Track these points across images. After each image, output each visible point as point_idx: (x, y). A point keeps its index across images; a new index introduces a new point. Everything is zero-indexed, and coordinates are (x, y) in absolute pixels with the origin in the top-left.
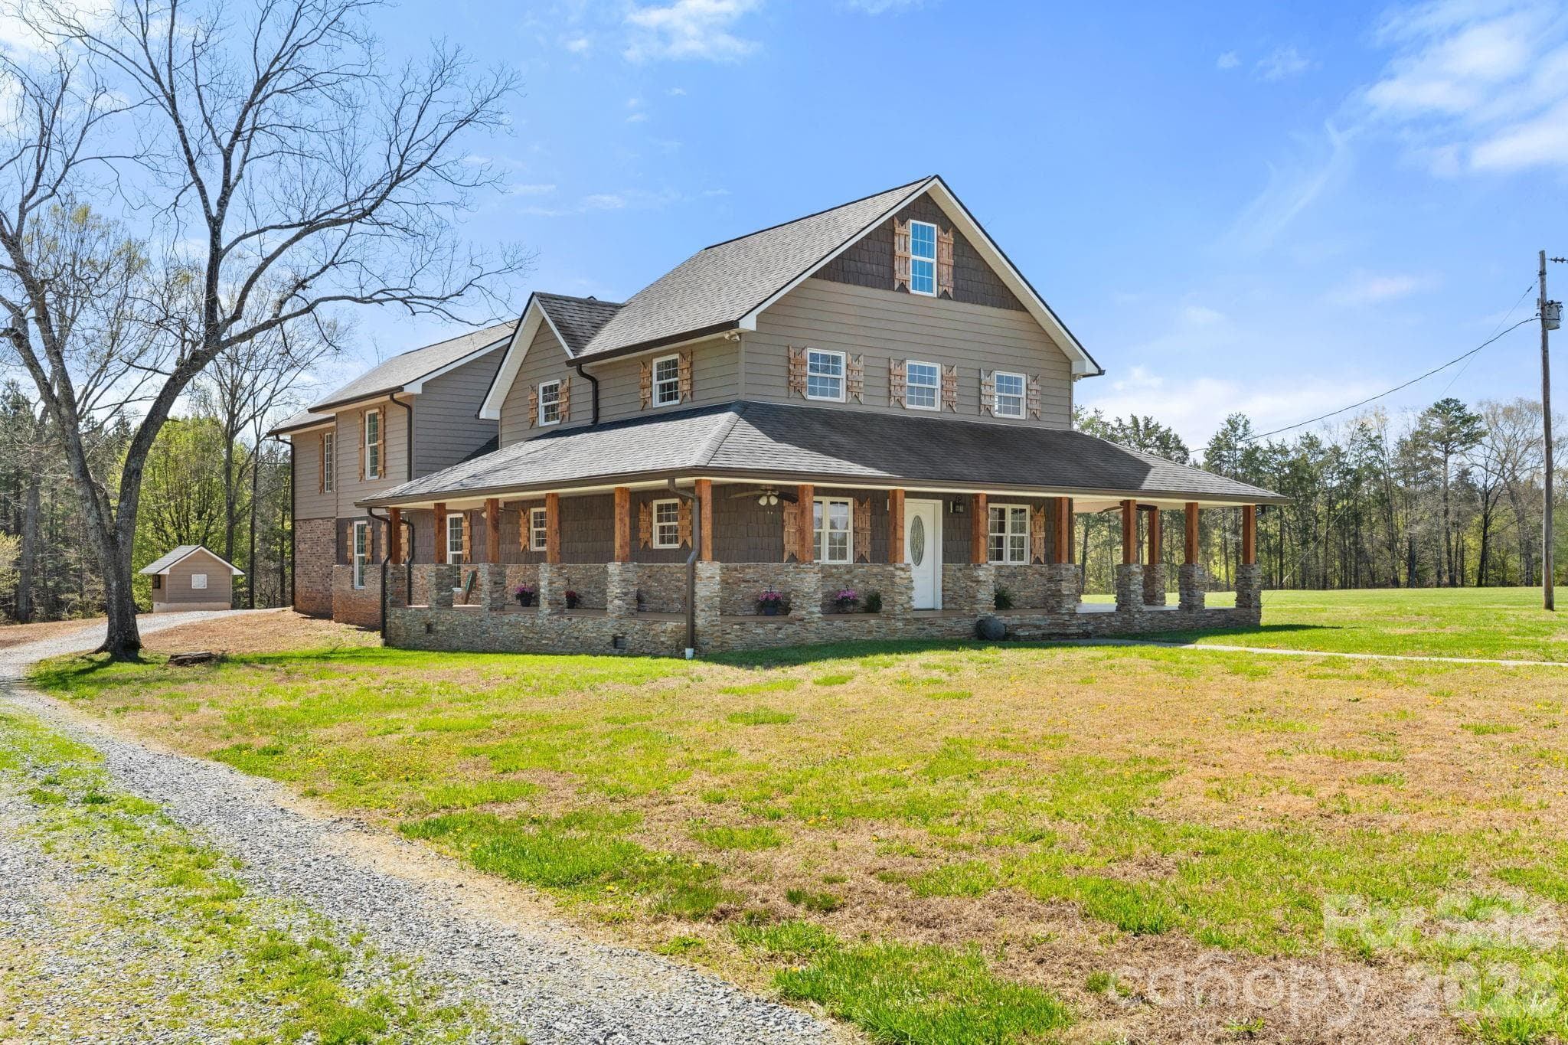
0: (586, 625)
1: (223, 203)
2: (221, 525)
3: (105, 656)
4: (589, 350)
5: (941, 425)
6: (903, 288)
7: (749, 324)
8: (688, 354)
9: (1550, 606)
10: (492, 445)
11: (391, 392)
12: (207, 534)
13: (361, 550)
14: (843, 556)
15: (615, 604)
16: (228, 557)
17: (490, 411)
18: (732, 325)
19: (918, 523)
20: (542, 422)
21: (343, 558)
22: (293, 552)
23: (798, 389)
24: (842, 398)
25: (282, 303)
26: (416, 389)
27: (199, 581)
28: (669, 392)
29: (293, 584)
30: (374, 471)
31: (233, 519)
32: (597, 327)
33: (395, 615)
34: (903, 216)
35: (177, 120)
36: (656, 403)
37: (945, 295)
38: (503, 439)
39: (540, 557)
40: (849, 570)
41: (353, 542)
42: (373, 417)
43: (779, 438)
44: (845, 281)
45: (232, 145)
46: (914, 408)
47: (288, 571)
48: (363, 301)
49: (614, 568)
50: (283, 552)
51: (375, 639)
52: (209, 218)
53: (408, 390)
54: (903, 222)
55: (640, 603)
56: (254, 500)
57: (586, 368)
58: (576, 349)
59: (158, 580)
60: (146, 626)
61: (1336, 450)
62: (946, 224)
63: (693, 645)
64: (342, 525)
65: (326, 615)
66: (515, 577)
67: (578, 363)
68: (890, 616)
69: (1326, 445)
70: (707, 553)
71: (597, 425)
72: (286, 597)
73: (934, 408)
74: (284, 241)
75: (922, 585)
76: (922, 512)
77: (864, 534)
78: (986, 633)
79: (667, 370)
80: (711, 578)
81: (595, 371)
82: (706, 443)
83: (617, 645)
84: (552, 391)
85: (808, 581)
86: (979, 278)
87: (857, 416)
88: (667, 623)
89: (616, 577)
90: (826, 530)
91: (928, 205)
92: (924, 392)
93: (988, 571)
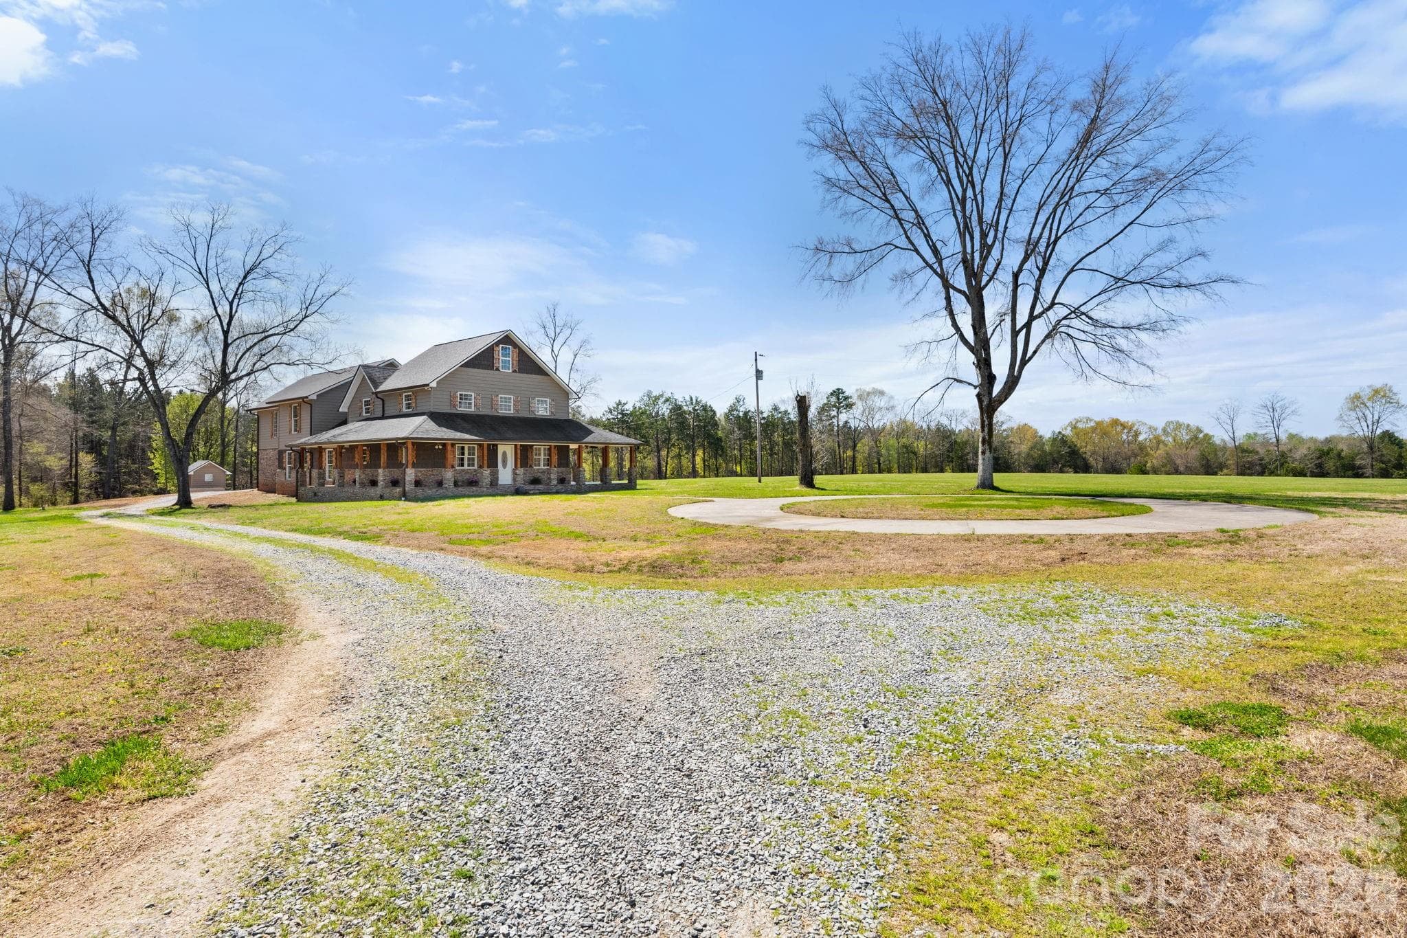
0: (372, 491)
1: (229, 324)
2: (216, 449)
3: (177, 507)
4: (380, 389)
5: (514, 418)
6: (497, 369)
7: (434, 385)
8: (415, 393)
9: (760, 481)
10: (344, 422)
11: (303, 398)
12: (209, 453)
13: (289, 463)
14: (473, 465)
15: (381, 483)
16: (222, 464)
17: (343, 408)
18: (428, 385)
19: (504, 454)
20: (364, 414)
21: (281, 467)
22: (258, 463)
23: (455, 406)
24: (473, 409)
25: (254, 364)
26: (314, 397)
27: (208, 478)
28: (409, 406)
29: (257, 479)
30: (295, 430)
31: (224, 445)
32: (386, 378)
33: (302, 490)
34: (497, 344)
35: (210, 291)
36: (404, 410)
37: (514, 371)
38: (350, 419)
40: (475, 471)
41: (286, 459)
42: (295, 407)
43: (440, 426)
44: (474, 367)
45: (233, 300)
46: (502, 412)
47: (255, 472)
48: (289, 364)
49: (380, 471)
50: (251, 462)
51: (294, 500)
52: (223, 330)
53: (310, 398)
54: (497, 346)
56: (236, 436)
57: (379, 395)
58: (376, 388)
59: (195, 475)
60: (194, 496)
61: (786, 412)
62: (515, 345)
63: (404, 496)
64: (281, 453)
65: (273, 492)
67: (376, 394)
68: (482, 486)
69: (782, 409)
70: (410, 466)
71: (384, 417)
72: (254, 483)
73: (511, 412)
74: (256, 340)
75: (505, 475)
76: (506, 449)
77: (481, 458)
78: (518, 492)
79: (408, 398)
80: (411, 474)
81: (384, 397)
82: (412, 428)
83: (382, 498)
84: (367, 403)
85: (449, 475)
86: (528, 364)
87: (477, 416)
88: (397, 489)
89: (382, 474)
90: (466, 456)
91: (507, 340)
92: (507, 406)
93: (520, 471)
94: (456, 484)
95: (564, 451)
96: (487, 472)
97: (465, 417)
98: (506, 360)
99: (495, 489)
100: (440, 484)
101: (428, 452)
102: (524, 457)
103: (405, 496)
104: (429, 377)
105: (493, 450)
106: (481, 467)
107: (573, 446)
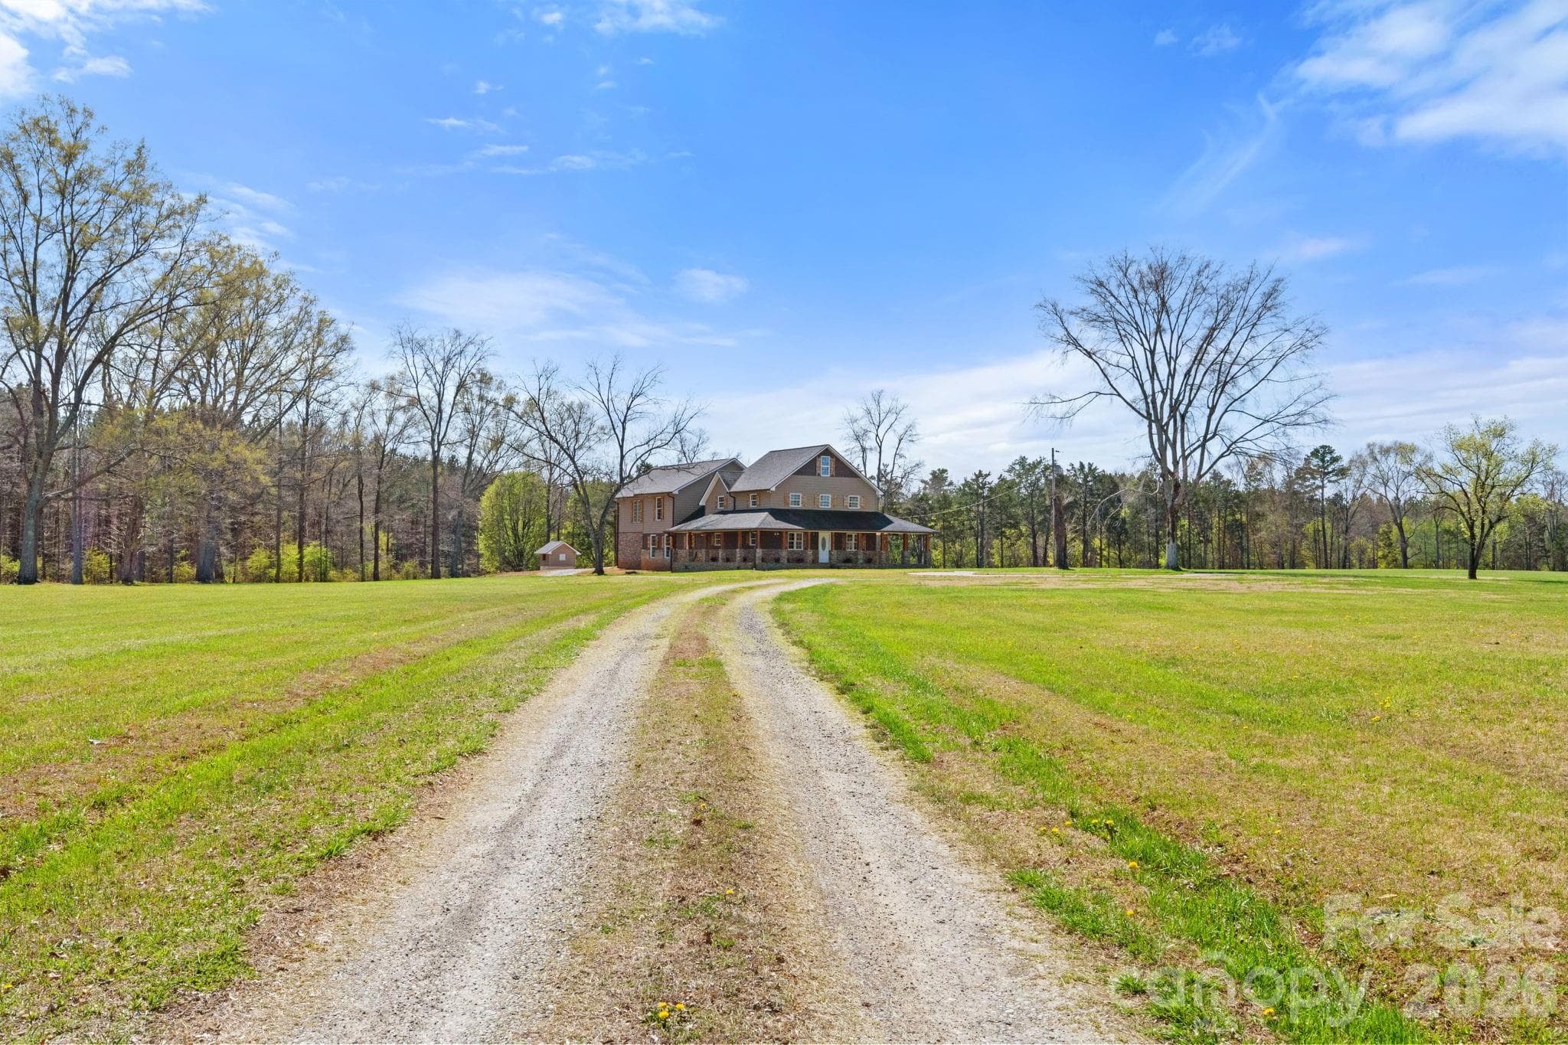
4: (732, 490)
5: (830, 512)
6: (819, 475)
7: (773, 489)
8: (759, 494)
10: (704, 515)
11: (667, 493)
13: (654, 544)
14: (800, 547)
17: (702, 504)
18: (768, 489)
19: (824, 539)
20: (720, 508)
21: (645, 547)
22: (617, 544)
23: (788, 504)
24: (801, 506)
26: (676, 492)
27: (562, 557)
28: (755, 504)
29: (617, 558)
30: (660, 519)
32: (735, 479)
33: (675, 565)
34: (819, 456)
36: (751, 506)
37: (832, 475)
38: (708, 512)
39: (719, 548)
40: (802, 550)
41: (650, 542)
42: (659, 500)
43: (777, 519)
44: (802, 475)
46: (822, 507)
49: (738, 550)
53: (673, 492)
55: (745, 560)
57: (731, 494)
58: (728, 489)
59: (544, 556)
62: (833, 456)
64: (647, 536)
65: (636, 568)
66: (712, 553)
67: (729, 493)
68: (807, 563)
70: (758, 547)
71: (734, 511)
73: (829, 507)
75: (824, 556)
76: (825, 535)
77: (806, 542)
78: (831, 566)
79: (754, 497)
80: (759, 552)
81: (734, 495)
82: (760, 521)
83: (738, 568)
84: (721, 499)
85: (784, 554)
86: (843, 469)
87: (806, 511)
88: (749, 563)
89: (739, 553)
90: (795, 540)
91: (827, 451)
92: (826, 503)
93: (834, 552)
94: (788, 561)
95: (871, 538)
96: (810, 552)
97: (795, 512)
98: (825, 466)
99: (815, 564)
100: (777, 560)
101: (768, 538)
102: (838, 542)
103: (755, 567)
104: (769, 482)
105: (815, 537)
106: (806, 549)
107: (878, 534)
